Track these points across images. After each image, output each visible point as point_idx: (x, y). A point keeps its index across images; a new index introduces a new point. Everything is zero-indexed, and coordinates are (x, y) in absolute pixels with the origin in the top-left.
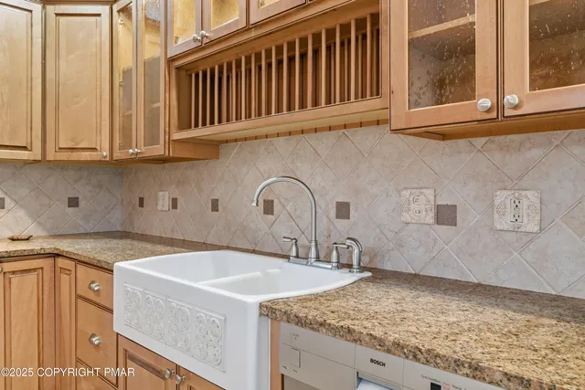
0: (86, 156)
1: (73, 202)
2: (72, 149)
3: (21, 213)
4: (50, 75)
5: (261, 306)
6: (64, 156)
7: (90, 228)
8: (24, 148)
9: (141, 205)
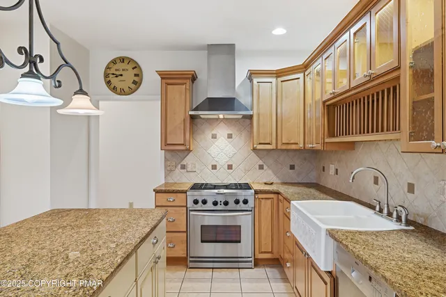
0: (293, 147)
1: (292, 167)
2: (288, 144)
3: (270, 172)
4: (279, 111)
5: (327, 230)
6: (284, 147)
7: (299, 180)
8: (269, 144)
9: (324, 171)
